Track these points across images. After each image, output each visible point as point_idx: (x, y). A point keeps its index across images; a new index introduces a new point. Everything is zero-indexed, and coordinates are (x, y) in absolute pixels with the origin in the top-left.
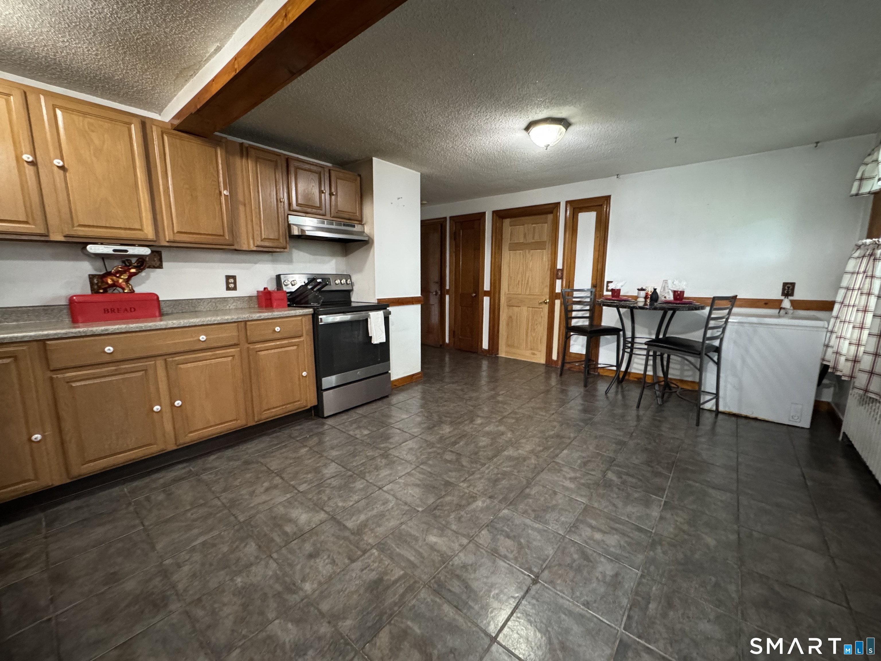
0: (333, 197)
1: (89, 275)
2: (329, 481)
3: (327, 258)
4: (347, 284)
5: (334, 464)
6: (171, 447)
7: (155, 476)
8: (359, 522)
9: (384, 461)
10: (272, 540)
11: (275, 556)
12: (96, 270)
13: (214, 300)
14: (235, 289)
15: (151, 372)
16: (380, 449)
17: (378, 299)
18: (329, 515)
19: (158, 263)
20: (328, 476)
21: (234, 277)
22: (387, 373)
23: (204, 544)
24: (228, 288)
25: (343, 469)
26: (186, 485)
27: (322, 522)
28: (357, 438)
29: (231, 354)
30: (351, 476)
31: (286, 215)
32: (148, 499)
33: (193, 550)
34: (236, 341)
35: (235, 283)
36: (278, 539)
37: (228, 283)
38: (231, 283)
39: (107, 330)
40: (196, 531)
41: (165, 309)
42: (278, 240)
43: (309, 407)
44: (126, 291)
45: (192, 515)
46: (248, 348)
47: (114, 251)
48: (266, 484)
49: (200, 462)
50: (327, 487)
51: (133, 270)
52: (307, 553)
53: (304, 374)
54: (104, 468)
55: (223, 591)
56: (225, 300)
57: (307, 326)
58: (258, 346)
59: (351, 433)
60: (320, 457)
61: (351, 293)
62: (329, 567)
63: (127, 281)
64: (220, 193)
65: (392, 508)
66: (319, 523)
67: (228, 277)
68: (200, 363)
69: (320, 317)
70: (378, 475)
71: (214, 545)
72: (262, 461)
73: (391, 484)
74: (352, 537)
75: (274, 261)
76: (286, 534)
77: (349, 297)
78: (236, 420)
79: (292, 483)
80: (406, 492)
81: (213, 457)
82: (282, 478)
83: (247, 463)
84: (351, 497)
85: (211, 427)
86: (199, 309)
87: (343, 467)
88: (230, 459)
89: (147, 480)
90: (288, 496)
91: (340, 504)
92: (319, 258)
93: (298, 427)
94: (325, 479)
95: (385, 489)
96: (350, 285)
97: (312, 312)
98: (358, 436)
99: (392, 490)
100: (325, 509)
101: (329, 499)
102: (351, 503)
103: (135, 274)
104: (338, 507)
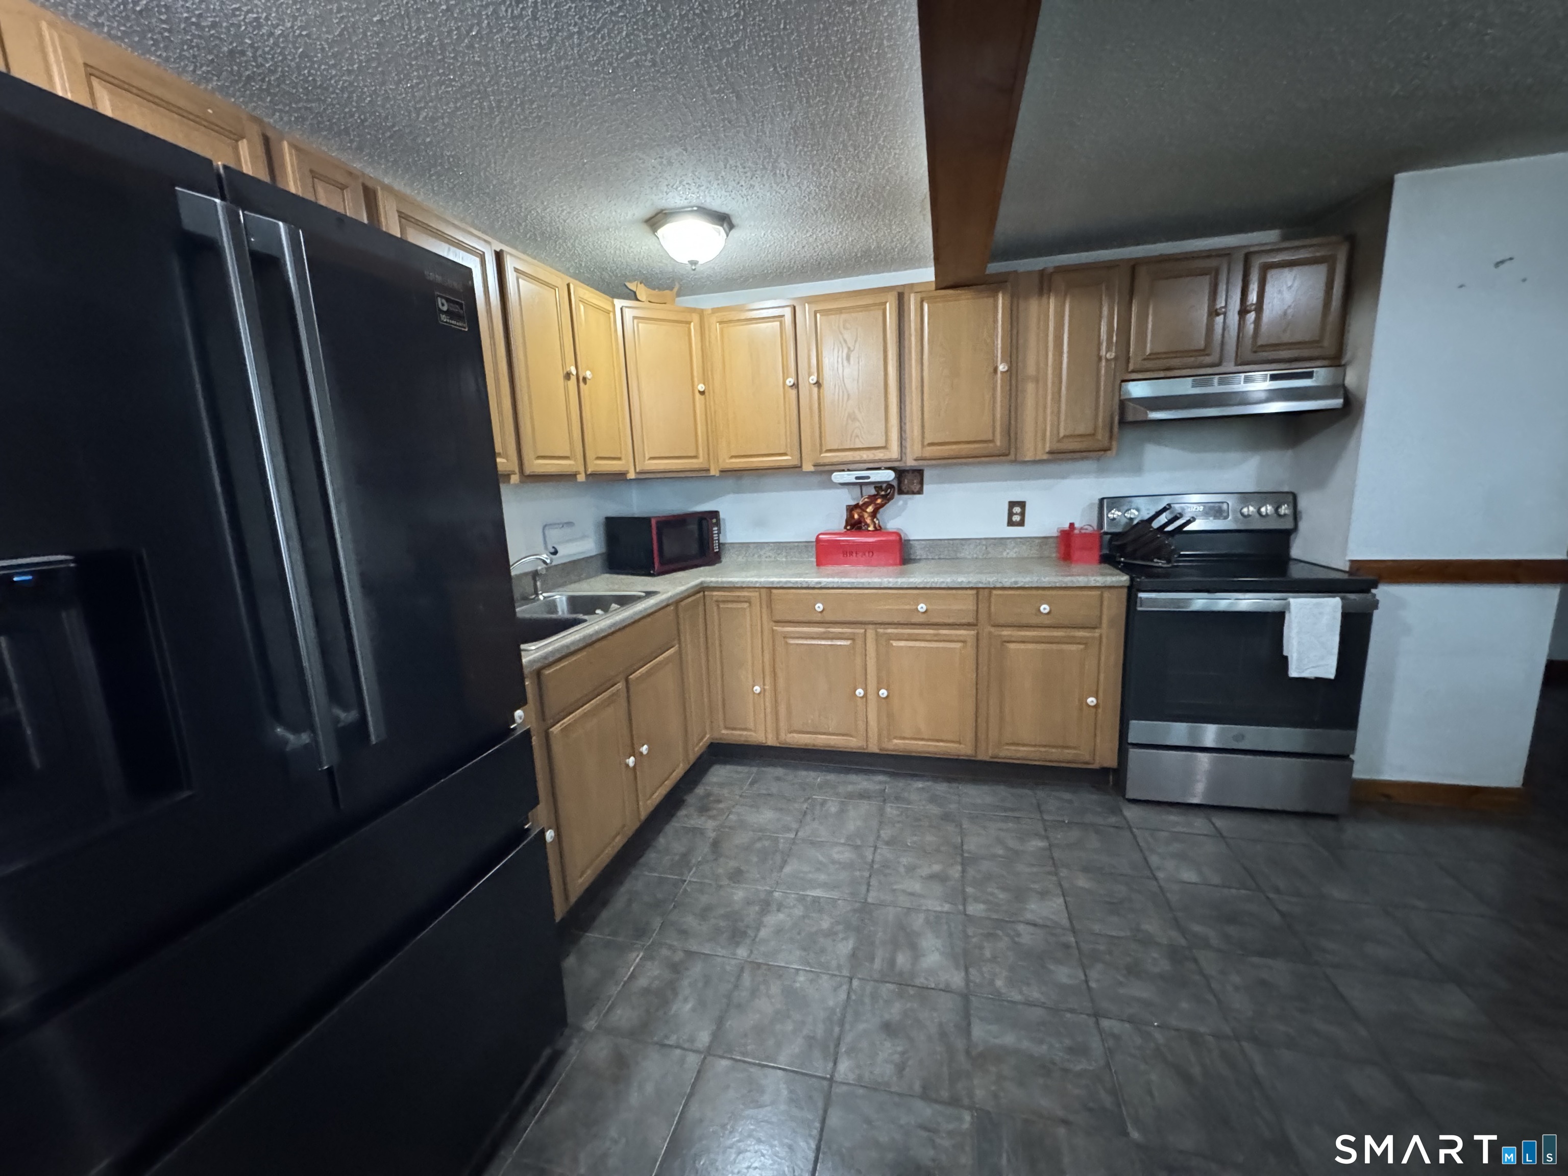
0: (1252, 316)
1: (847, 506)
2: (1021, 928)
3: (1234, 456)
4: (1279, 516)
5: (1061, 900)
6: (874, 748)
7: (853, 777)
8: (998, 1041)
9: (1165, 966)
10: (872, 959)
11: (855, 983)
12: (854, 499)
13: (984, 542)
14: (1021, 523)
15: (859, 642)
16: (1183, 932)
17: (1352, 562)
18: (967, 985)
19: (918, 487)
20: (1029, 916)
21: (1022, 505)
22: (1344, 757)
23: (816, 900)
24: (1011, 523)
25: (1065, 922)
26: (865, 806)
27: (947, 990)
28: (1156, 879)
29: (961, 638)
30: (1067, 946)
31: (1118, 382)
32: (823, 803)
33: (802, 899)
34: (971, 620)
35: (1023, 514)
36: (877, 964)
37: (1011, 514)
38: (1016, 514)
39: (820, 583)
40: (822, 877)
41: (919, 552)
42: (1093, 435)
43: (1096, 766)
44: (870, 529)
45: (838, 853)
46: (990, 633)
47: (857, 478)
48: (937, 868)
49: (901, 783)
50: (1008, 935)
51: (879, 501)
52: (887, 1017)
53: (1091, 701)
54: (806, 745)
55: (780, 976)
56: (1001, 542)
57: (1115, 607)
58: (1006, 632)
59: (1154, 860)
60: (1049, 873)
61: (1292, 537)
62: (889, 1069)
63: (874, 515)
64: (995, 370)
65: (1080, 1075)
66: (942, 986)
67: (1012, 504)
68: (917, 644)
69: (1142, 595)
70: (1121, 984)
71: (821, 911)
72: (966, 824)
73: (1127, 1025)
74: (962, 1058)
75: (1102, 471)
76: (892, 962)
77: (1287, 547)
78: (960, 743)
79: (969, 890)
80: (1143, 1067)
81: (920, 784)
82: (964, 871)
83: (947, 817)
84: (1028, 984)
85: (922, 739)
86: (962, 555)
87: (1070, 919)
88: (933, 799)
89: (842, 777)
90: (947, 907)
91: (999, 983)
92: (1210, 457)
93: (1067, 796)
94: (1021, 919)
95: (1105, 1023)
96: (1291, 519)
97: (1127, 584)
98: (1161, 875)
99: (1117, 1038)
100: (971, 970)
101: (994, 959)
102: (1018, 997)
103: (882, 506)
104: (992, 983)
